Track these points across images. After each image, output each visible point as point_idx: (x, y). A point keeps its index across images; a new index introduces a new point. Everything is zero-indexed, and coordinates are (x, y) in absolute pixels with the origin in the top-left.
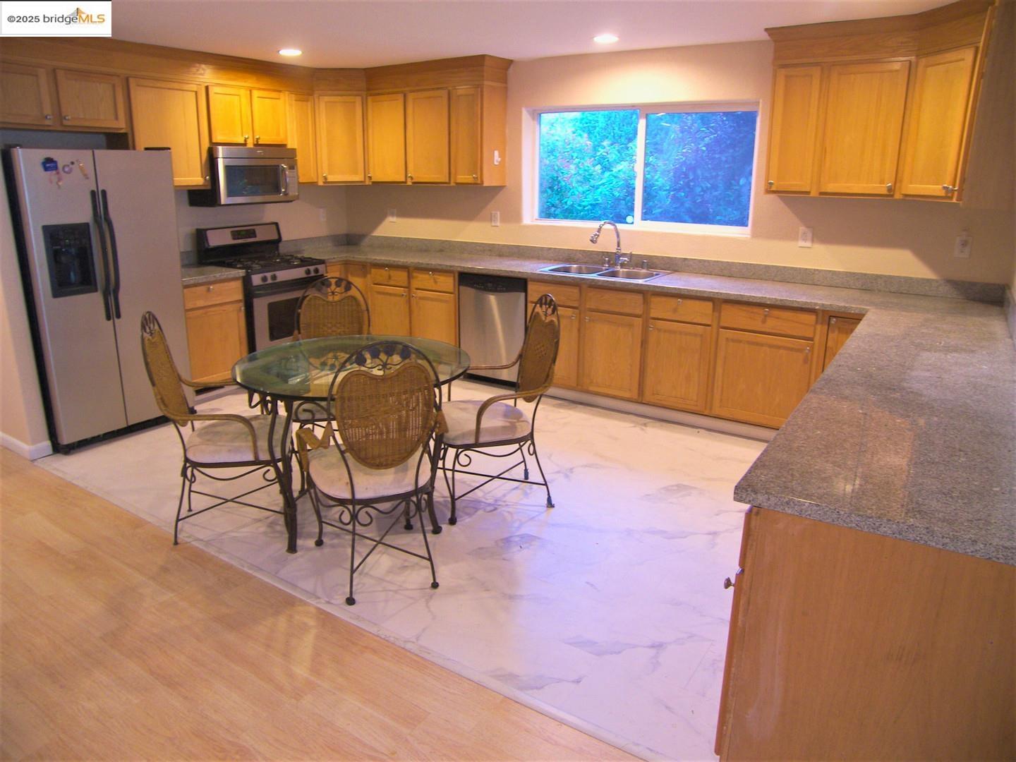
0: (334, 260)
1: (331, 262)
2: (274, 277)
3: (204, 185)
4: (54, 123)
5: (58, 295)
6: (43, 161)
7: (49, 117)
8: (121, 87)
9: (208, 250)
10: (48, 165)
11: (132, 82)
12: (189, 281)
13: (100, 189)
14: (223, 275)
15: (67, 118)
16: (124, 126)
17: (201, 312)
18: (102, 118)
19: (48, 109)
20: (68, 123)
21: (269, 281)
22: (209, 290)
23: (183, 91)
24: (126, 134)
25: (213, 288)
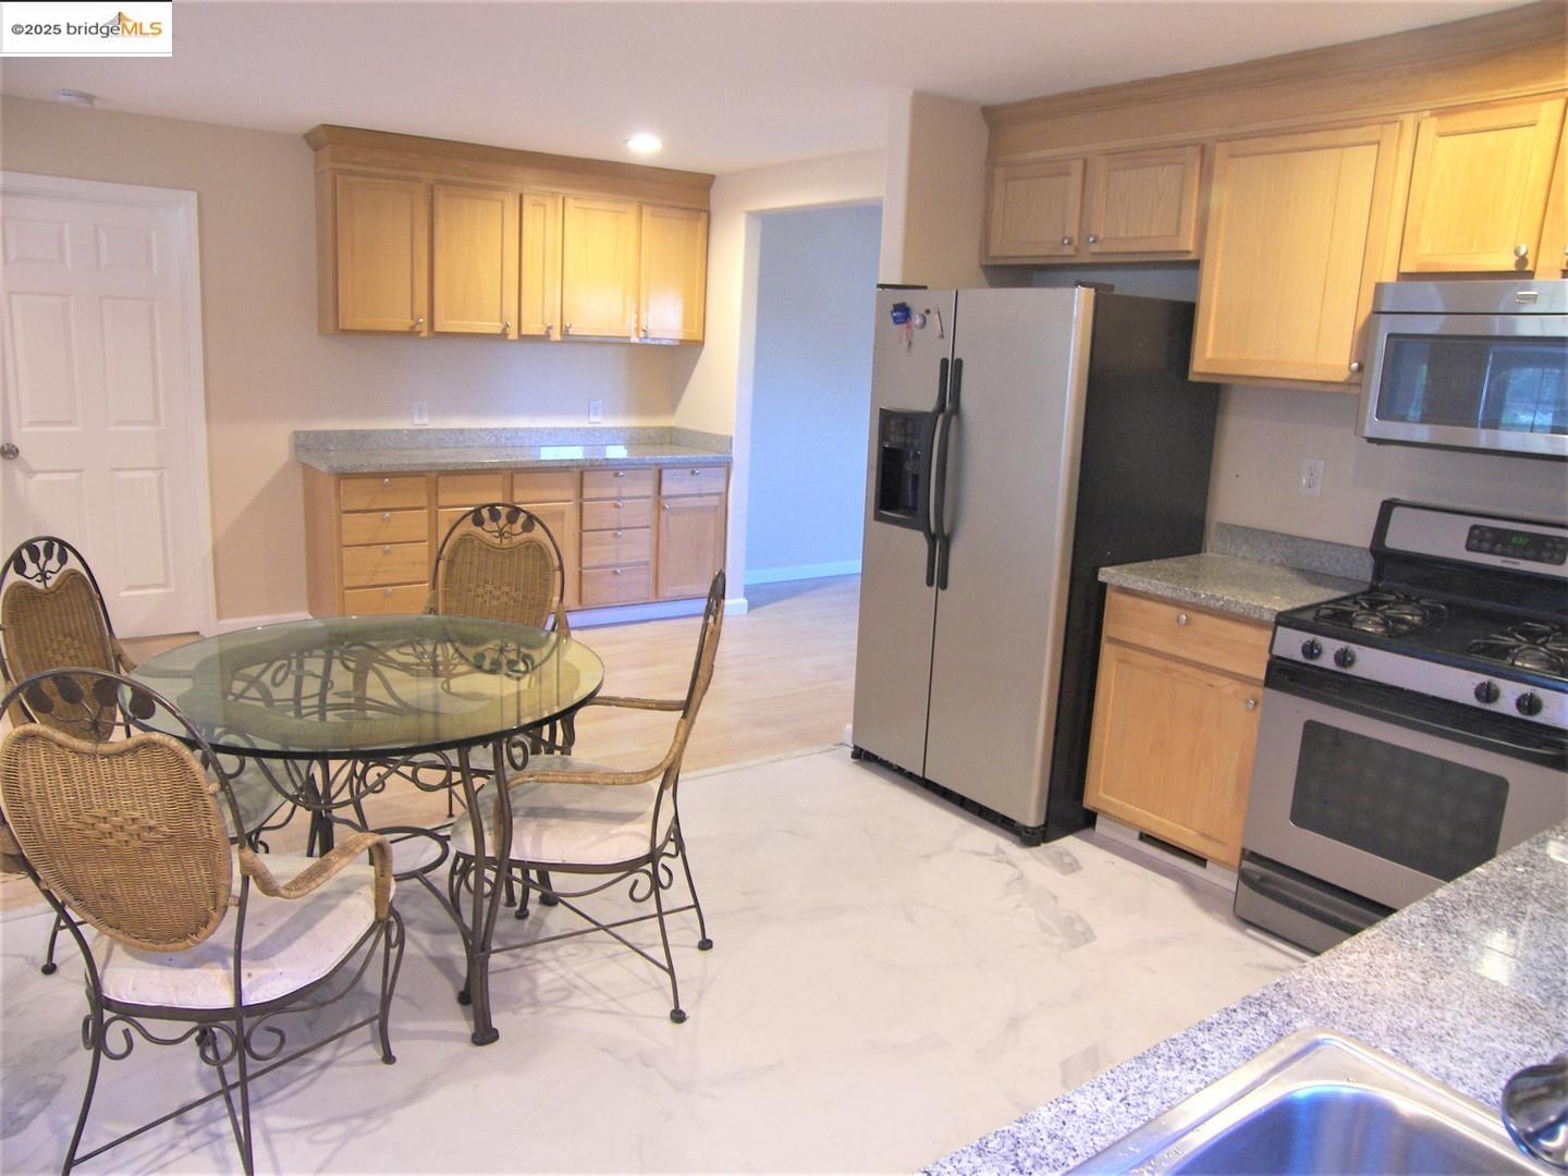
2: (1344, 658)
3: (1347, 383)
4: (1077, 250)
5: (878, 517)
6: (892, 308)
7: (1066, 242)
8: (1198, 165)
9: (1382, 556)
10: (895, 314)
11: (1221, 151)
12: (1136, 581)
13: (955, 358)
14: (1218, 600)
15: (1091, 240)
16: (1190, 246)
17: (1155, 661)
18: (1154, 234)
19: (1072, 231)
20: (1096, 248)
21: (1327, 661)
22: (1178, 620)
23: (1342, 147)
24: (1195, 265)
25: (1188, 619)
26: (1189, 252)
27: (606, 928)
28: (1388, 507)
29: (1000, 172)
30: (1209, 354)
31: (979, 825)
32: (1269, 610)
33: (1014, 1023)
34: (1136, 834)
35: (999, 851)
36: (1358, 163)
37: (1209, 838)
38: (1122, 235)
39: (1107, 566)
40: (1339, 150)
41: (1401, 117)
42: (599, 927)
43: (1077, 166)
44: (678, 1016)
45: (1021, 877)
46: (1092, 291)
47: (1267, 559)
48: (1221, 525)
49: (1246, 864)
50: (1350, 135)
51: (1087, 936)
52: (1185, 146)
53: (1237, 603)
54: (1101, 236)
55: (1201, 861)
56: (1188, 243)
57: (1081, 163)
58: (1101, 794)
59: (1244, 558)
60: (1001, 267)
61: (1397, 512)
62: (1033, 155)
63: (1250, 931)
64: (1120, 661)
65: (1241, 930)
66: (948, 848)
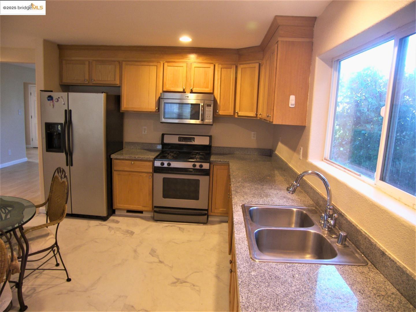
0: (220, 162)
1: (217, 163)
2: (169, 164)
3: (155, 112)
4: (89, 82)
5: (47, 151)
6: (47, 97)
7: (86, 80)
8: (118, 65)
9: (164, 145)
10: (48, 98)
11: (124, 63)
12: (120, 157)
13: (69, 109)
14: (140, 158)
15: (93, 80)
16: (118, 83)
17: (127, 173)
18: (109, 80)
19: (87, 77)
20: (94, 82)
21: (166, 165)
22: (132, 163)
23: (150, 66)
24: (119, 87)
25: (134, 163)
26: (118, 84)
27: (37, 269)
28: (163, 135)
29: (64, 62)
30: (125, 106)
31: (91, 220)
32: (151, 158)
33: (135, 251)
34: (126, 211)
35: (101, 224)
36: (153, 69)
37: (145, 207)
38: (100, 79)
39: (112, 154)
40: (149, 66)
41: (160, 62)
42: (35, 270)
43: (87, 63)
44: (69, 280)
45: (110, 227)
46: (106, 94)
47: (137, 148)
48: (126, 142)
49: (155, 209)
50: (151, 64)
51: (132, 233)
52: (115, 61)
53: (144, 158)
54: (95, 79)
55: (141, 212)
56: (117, 82)
57: (88, 62)
58: (118, 205)
59: (133, 149)
60: (65, 85)
61: (165, 136)
62: (73, 58)
63: (158, 222)
64: (118, 175)
65: (157, 222)
66: (89, 227)
